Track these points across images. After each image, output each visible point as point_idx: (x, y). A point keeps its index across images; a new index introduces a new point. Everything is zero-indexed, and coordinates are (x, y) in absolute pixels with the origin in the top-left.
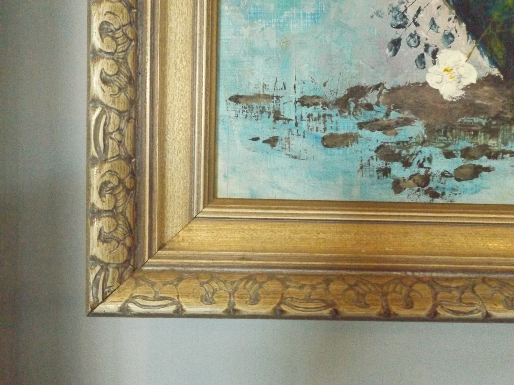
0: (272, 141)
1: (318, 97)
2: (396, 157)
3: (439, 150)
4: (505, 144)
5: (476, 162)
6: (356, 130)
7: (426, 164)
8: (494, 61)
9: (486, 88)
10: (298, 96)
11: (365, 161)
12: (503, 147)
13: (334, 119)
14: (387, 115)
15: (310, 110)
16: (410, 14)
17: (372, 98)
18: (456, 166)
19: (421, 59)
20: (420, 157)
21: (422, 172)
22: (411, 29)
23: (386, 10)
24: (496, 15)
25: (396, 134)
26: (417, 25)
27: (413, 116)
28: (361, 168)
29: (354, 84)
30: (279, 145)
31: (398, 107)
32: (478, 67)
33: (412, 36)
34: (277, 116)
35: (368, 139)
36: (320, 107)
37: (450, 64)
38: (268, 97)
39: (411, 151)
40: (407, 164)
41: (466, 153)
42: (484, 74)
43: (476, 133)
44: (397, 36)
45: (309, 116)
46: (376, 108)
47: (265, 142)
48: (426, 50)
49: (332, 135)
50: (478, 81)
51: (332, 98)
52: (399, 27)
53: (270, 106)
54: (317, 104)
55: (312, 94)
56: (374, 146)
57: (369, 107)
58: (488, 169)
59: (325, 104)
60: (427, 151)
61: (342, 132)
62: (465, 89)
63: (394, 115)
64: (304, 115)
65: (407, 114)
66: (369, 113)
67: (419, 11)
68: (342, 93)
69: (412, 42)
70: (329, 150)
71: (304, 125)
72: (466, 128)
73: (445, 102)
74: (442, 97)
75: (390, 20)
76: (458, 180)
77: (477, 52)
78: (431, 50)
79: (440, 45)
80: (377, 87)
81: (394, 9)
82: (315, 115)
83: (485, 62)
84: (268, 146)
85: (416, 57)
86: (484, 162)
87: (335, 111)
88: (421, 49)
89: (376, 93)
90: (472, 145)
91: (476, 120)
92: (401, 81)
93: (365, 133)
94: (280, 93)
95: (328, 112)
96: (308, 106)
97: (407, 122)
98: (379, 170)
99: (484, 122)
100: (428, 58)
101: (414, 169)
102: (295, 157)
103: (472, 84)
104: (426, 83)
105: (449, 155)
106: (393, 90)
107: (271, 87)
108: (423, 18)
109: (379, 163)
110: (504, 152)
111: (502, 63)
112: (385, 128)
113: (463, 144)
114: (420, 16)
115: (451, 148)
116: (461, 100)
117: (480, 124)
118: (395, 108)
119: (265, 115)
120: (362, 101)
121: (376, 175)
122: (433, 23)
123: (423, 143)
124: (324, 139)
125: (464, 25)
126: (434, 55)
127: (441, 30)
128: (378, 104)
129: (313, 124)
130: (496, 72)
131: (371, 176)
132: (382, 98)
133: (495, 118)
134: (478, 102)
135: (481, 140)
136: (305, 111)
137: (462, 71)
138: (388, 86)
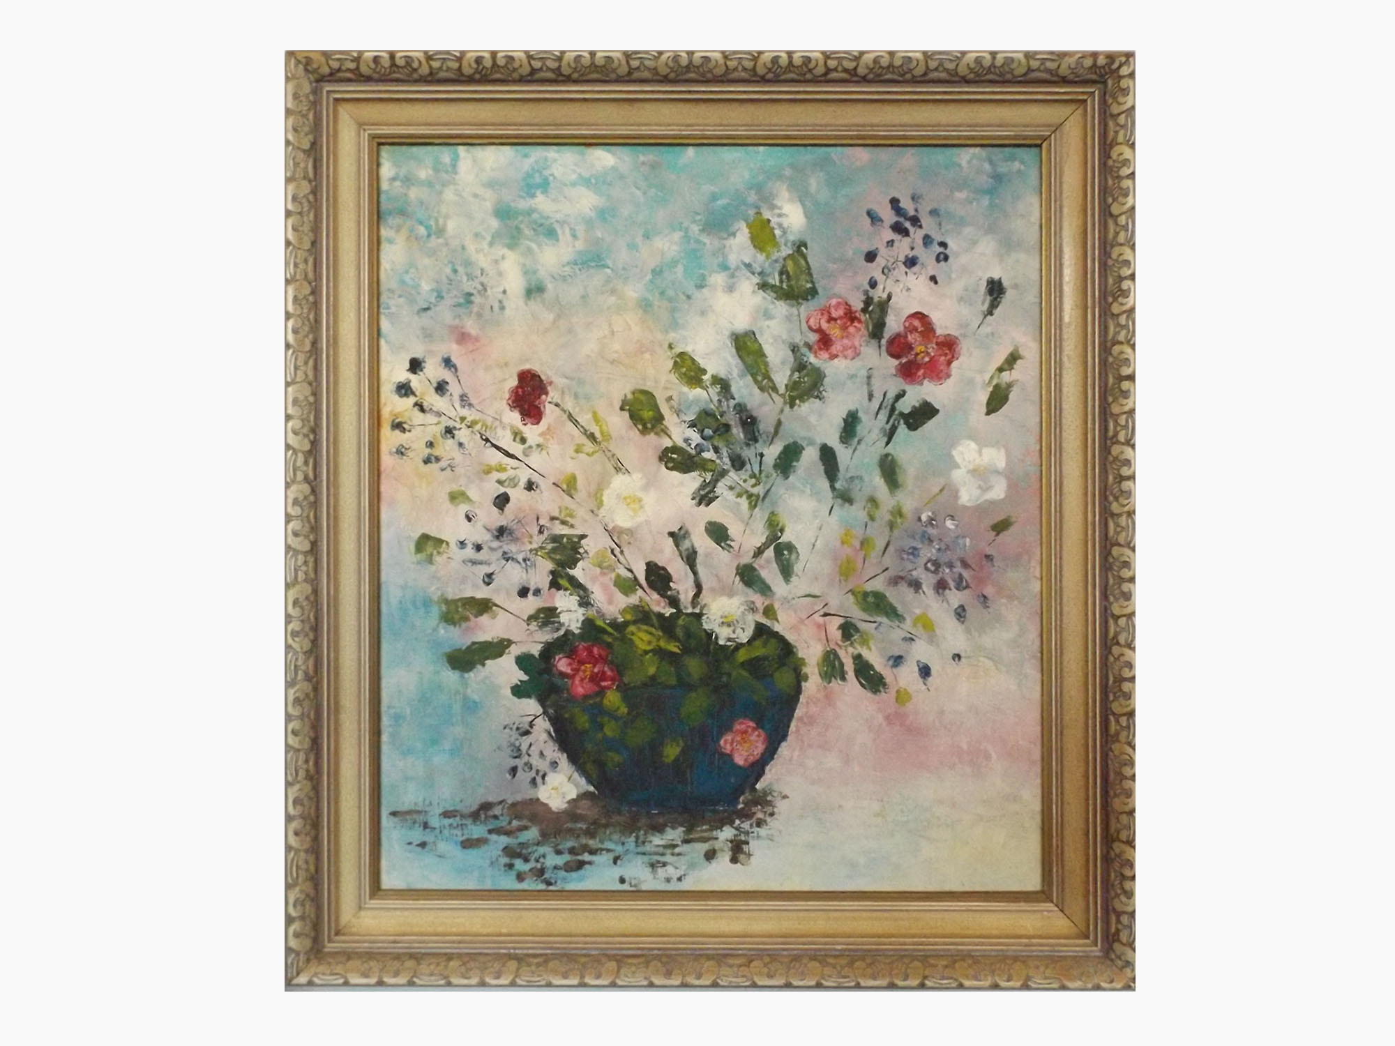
0: (423, 845)
1: (457, 811)
2: (519, 855)
3: (551, 849)
4: (602, 842)
5: (580, 858)
6: (486, 835)
7: (542, 860)
8: (589, 781)
9: (584, 802)
10: (441, 811)
11: (494, 859)
12: (600, 846)
13: (470, 827)
14: (510, 823)
15: (451, 821)
16: (524, 748)
17: (497, 811)
18: (565, 861)
19: (533, 782)
20: (536, 855)
21: (539, 866)
22: (526, 758)
23: (505, 744)
24: (589, 746)
25: (517, 837)
26: (529, 755)
27: (529, 824)
28: (492, 863)
29: (483, 801)
30: (428, 848)
31: (518, 817)
32: (577, 785)
33: (526, 764)
34: (426, 826)
35: (496, 842)
36: (458, 818)
37: (556, 784)
38: (419, 812)
39: (530, 850)
40: (526, 860)
41: (572, 851)
42: (582, 791)
43: (578, 836)
44: (514, 765)
45: (450, 825)
46: (501, 818)
47: (418, 845)
48: (537, 774)
49: (468, 840)
50: (578, 796)
51: (466, 811)
52: (516, 757)
53: (421, 818)
54: (455, 816)
55: (451, 809)
56: (502, 847)
57: (496, 817)
58: (590, 863)
59: (462, 816)
60: (541, 850)
61: (475, 837)
62: (569, 802)
63: (515, 823)
64: (447, 825)
65: (525, 822)
66: (497, 822)
67: (531, 745)
68: (475, 807)
69: (526, 768)
70: (467, 851)
71: (446, 832)
72: (570, 830)
73: (554, 813)
74: (550, 808)
75: (509, 751)
76: (566, 871)
77: (576, 775)
78: (541, 774)
79: (547, 771)
80: (501, 802)
81: (512, 745)
82: (455, 825)
83: (583, 781)
84: (419, 849)
85: (529, 780)
86: (586, 857)
87: (469, 821)
88: (533, 774)
89: (500, 807)
90: (576, 845)
91: (579, 825)
92: (519, 798)
93: (494, 837)
94: (427, 809)
95: (464, 822)
96: (449, 817)
97: (526, 828)
98: (505, 866)
99: (584, 827)
100: (539, 780)
101: (532, 864)
102: (440, 856)
103: (573, 800)
104: (538, 799)
105: (559, 852)
106: (514, 805)
107: (421, 804)
108: (534, 751)
109: (506, 860)
110: (602, 850)
111: (595, 783)
112: (508, 833)
113: (570, 844)
114: (532, 748)
115: (560, 847)
116: (565, 812)
117: (581, 829)
118: (515, 818)
119: (417, 825)
120: (490, 813)
121: (503, 869)
122: (542, 754)
123: (538, 844)
124: (462, 842)
125: (565, 755)
126: (544, 777)
127: (548, 759)
128: (502, 815)
129: (455, 832)
130: (591, 789)
131: (499, 870)
132: (505, 811)
133: (592, 824)
134: (579, 811)
135: (584, 841)
136: (447, 821)
137: (565, 789)
138: (510, 802)
